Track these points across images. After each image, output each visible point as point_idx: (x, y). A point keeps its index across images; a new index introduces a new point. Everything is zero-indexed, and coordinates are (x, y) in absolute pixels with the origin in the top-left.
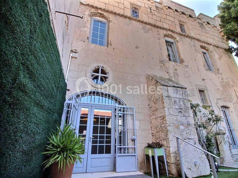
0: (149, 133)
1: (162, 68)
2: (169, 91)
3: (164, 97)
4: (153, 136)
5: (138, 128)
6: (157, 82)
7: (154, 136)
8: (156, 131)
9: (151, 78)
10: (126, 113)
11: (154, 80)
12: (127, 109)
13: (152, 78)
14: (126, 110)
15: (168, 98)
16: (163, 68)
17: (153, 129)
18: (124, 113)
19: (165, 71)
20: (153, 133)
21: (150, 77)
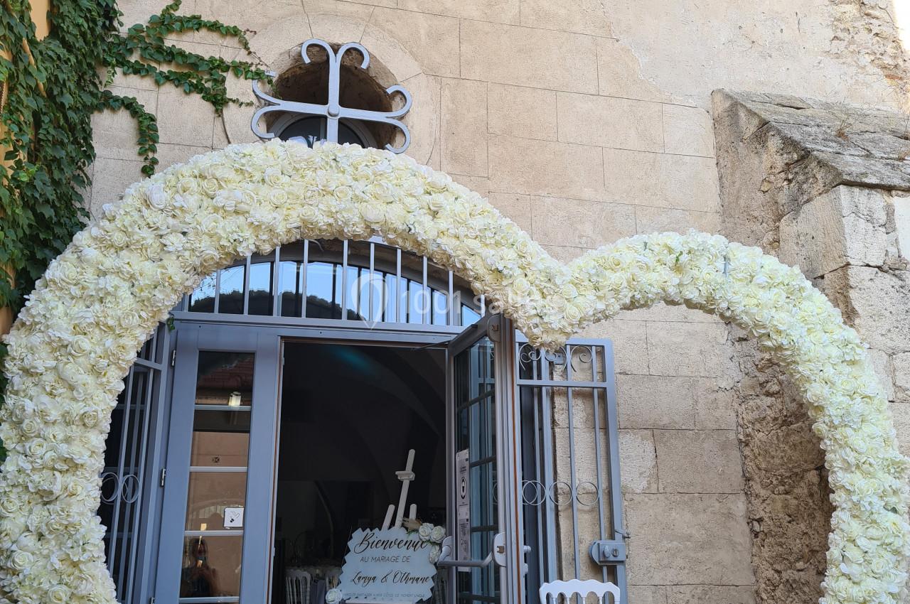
0: (730, 515)
1: (852, 42)
2: (898, 224)
3: (858, 275)
4: (756, 535)
5: (639, 485)
6: (802, 158)
7: (770, 540)
8: (786, 506)
9: (749, 127)
10: (545, 381)
11: (774, 143)
12: (552, 358)
13: (756, 122)
14: (545, 365)
15: (888, 280)
16: (864, 37)
17: (763, 493)
18: (535, 382)
19: (877, 59)
20: (760, 520)
21: (742, 114)
